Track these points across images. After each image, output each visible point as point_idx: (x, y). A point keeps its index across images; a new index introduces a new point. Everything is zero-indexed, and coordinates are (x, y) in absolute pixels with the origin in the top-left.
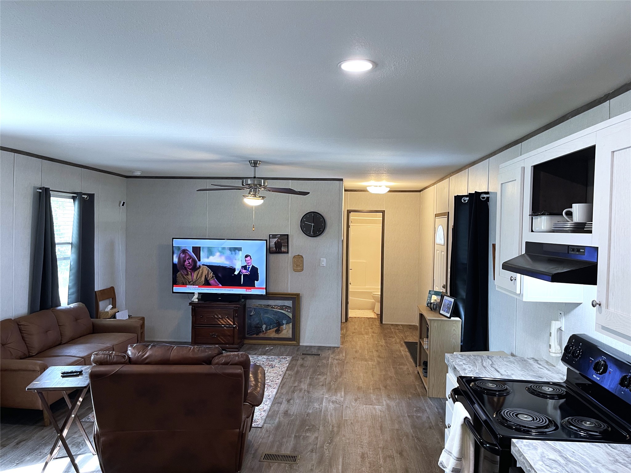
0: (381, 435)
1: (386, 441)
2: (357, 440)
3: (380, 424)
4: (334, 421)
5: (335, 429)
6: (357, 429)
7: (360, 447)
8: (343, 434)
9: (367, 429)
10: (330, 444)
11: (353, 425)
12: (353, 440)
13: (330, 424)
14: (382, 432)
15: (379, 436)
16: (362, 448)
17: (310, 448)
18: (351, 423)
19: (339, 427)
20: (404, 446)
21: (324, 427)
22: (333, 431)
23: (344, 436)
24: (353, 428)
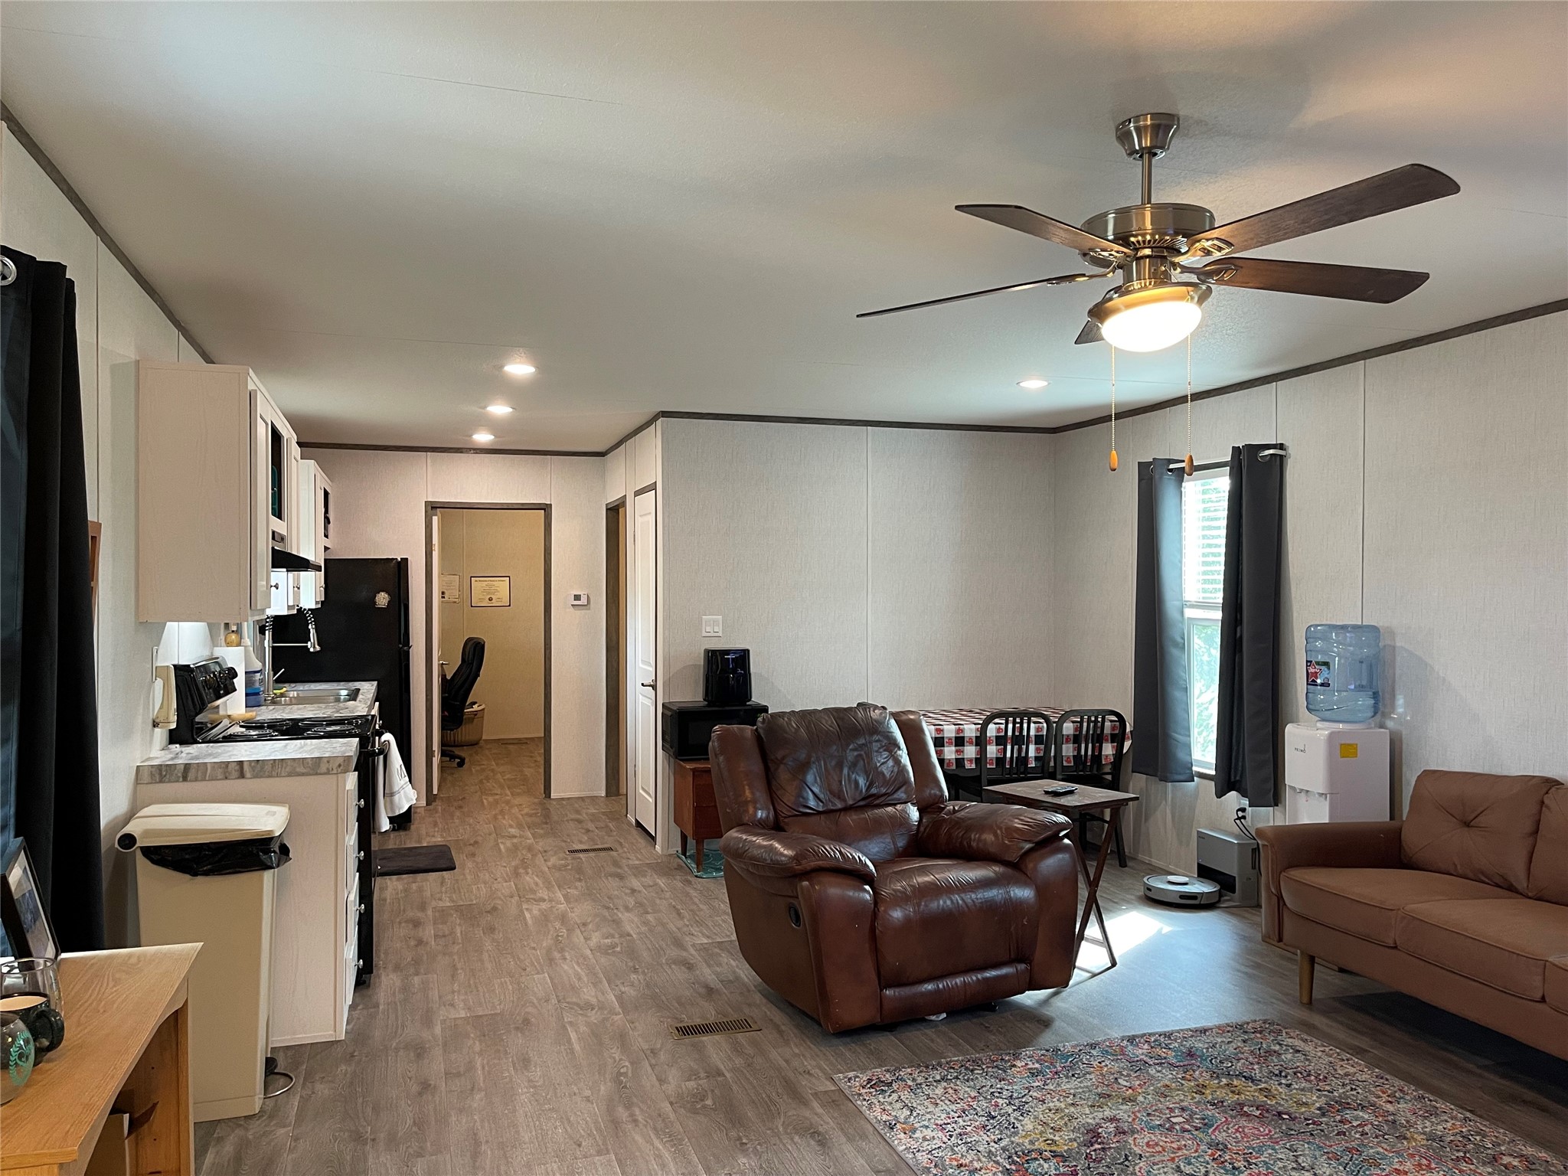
0: (478, 1124)
1: (461, 1111)
2: (548, 1097)
3: (477, 1164)
4: (638, 1138)
5: (622, 1113)
6: (556, 1128)
7: (537, 1082)
8: (592, 1103)
9: (526, 1136)
10: (619, 1074)
11: (571, 1138)
12: (559, 1095)
13: (645, 1126)
14: (475, 1134)
15: (482, 1121)
16: (530, 1081)
17: (663, 1057)
18: (580, 1145)
19: (616, 1123)
20: (410, 1109)
21: (660, 1115)
22: (629, 1106)
23: (589, 1101)
24: (569, 1130)
